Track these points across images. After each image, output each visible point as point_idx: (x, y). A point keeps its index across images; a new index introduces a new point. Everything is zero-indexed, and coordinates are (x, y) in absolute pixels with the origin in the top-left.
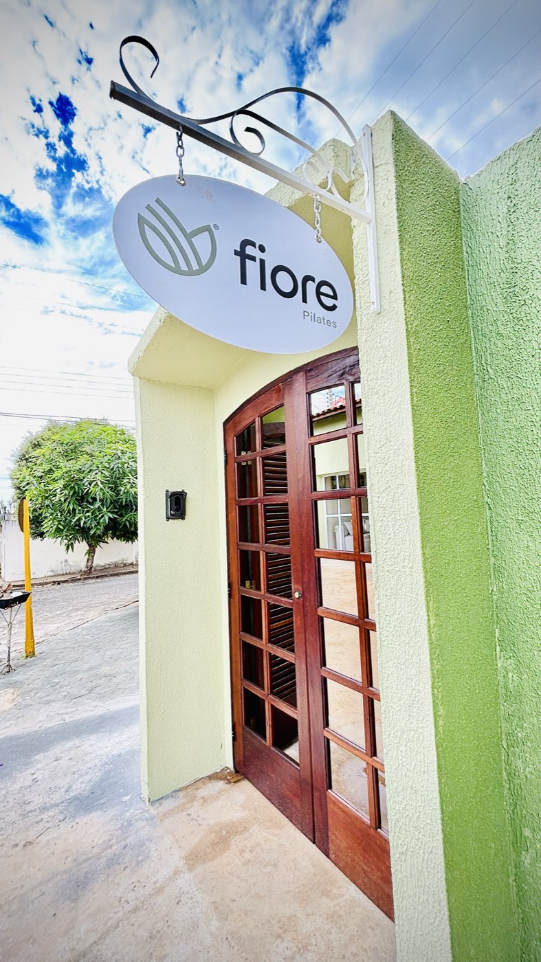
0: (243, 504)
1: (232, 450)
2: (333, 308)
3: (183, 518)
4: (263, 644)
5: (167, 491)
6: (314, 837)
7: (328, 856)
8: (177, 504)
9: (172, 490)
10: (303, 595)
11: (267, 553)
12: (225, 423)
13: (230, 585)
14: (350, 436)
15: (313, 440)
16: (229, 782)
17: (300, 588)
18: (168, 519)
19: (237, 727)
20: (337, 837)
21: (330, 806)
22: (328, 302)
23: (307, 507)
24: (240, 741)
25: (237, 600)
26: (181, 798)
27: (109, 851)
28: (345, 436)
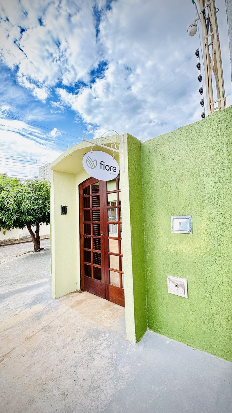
0: (85, 210)
1: (82, 193)
2: (116, 171)
3: (66, 214)
4: (91, 250)
5: (61, 206)
6: (105, 297)
7: (109, 300)
8: (64, 210)
9: (63, 205)
10: (104, 234)
11: (93, 224)
12: (79, 185)
13: (80, 235)
14: (117, 192)
15: (107, 192)
16: (79, 293)
17: (103, 232)
18: (61, 214)
19: (82, 276)
20: (112, 295)
21: (110, 287)
22: (115, 170)
23: (105, 210)
25: (83, 239)
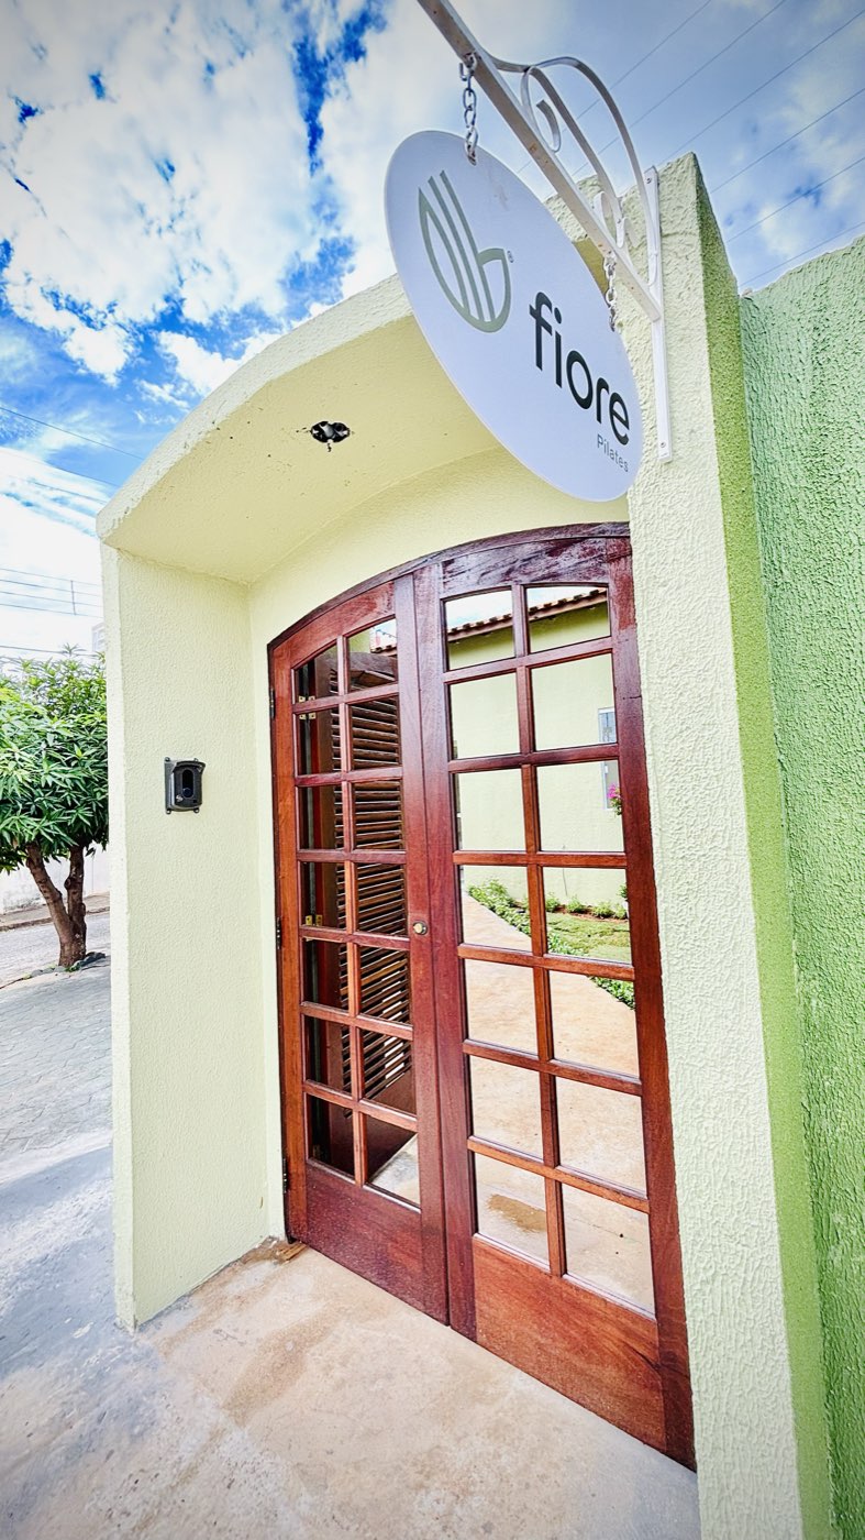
0: (307, 784)
1: (286, 692)
2: (624, 440)
3: (196, 810)
4: (350, 1017)
5: (168, 760)
6: (448, 1315)
7: (473, 1338)
8: (186, 784)
9: (176, 758)
10: (430, 927)
11: (358, 864)
12: (271, 647)
13: (280, 926)
14: (522, 671)
15: (449, 676)
16: (281, 1261)
17: (425, 917)
18: (169, 810)
19: (292, 1165)
20: (492, 1306)
21: (478, 1259)
22: (622, 430)
23: (438, 787)
24: (300, 1187)
25: (295, 948)
26: (197, 1307)
27: (68, 1433)
28: (513, 670)
